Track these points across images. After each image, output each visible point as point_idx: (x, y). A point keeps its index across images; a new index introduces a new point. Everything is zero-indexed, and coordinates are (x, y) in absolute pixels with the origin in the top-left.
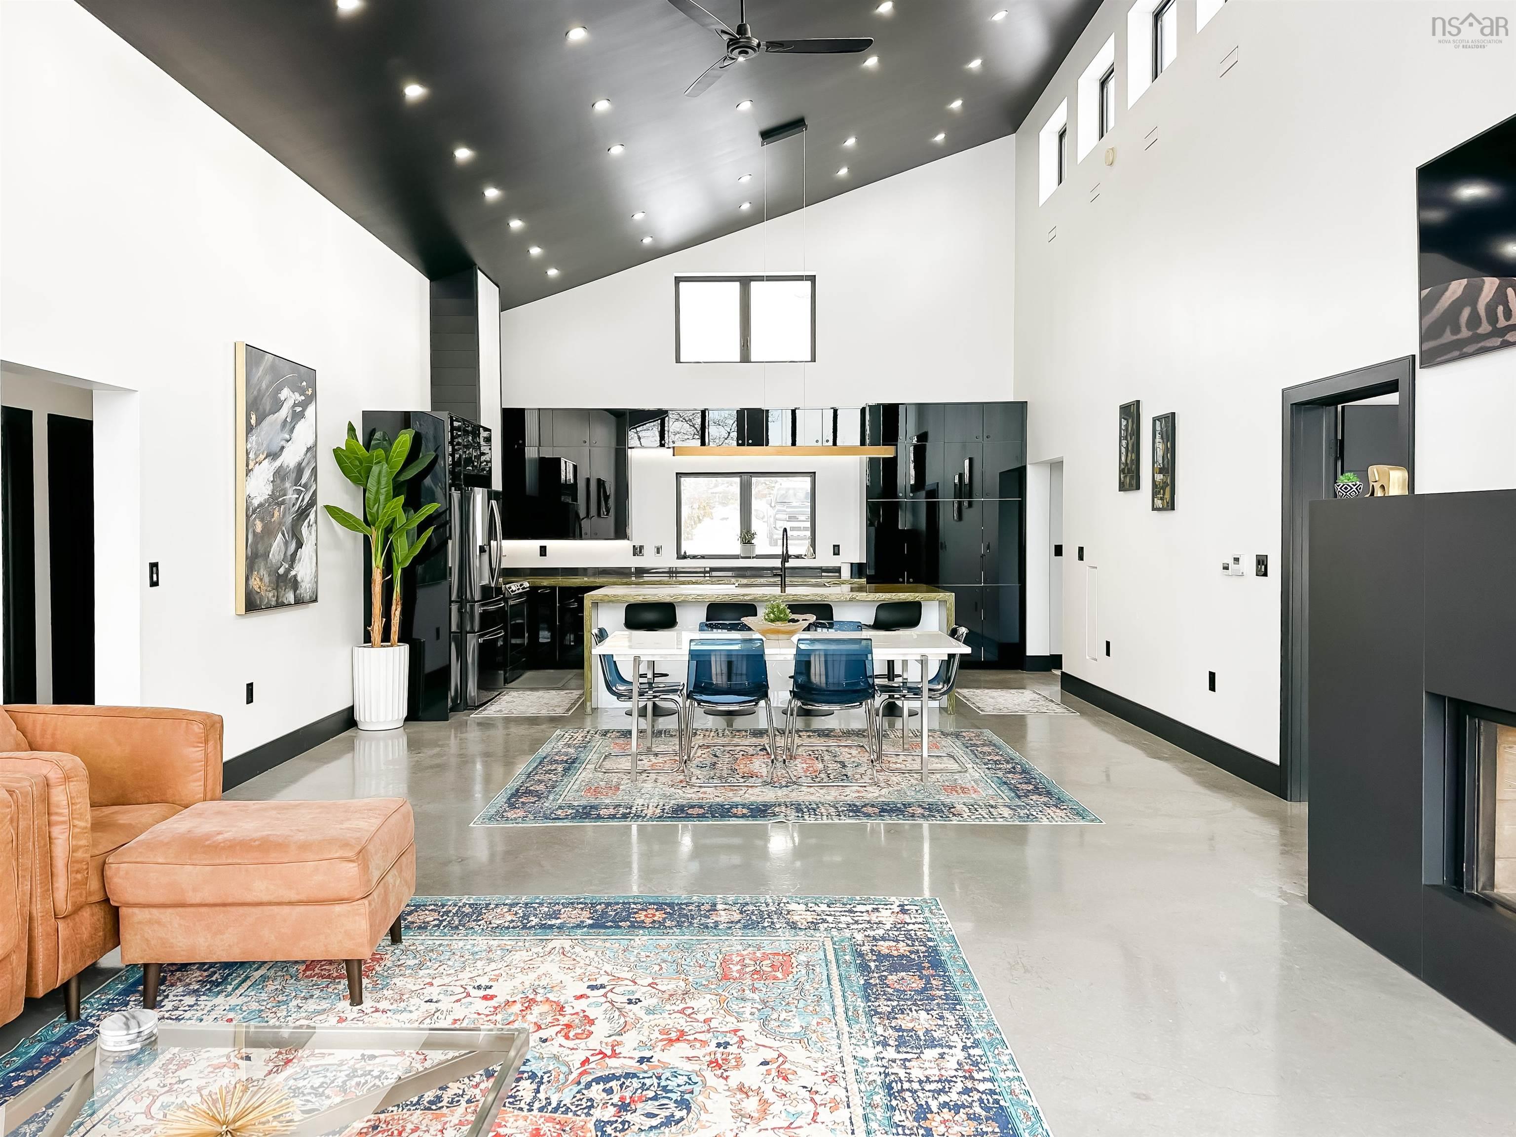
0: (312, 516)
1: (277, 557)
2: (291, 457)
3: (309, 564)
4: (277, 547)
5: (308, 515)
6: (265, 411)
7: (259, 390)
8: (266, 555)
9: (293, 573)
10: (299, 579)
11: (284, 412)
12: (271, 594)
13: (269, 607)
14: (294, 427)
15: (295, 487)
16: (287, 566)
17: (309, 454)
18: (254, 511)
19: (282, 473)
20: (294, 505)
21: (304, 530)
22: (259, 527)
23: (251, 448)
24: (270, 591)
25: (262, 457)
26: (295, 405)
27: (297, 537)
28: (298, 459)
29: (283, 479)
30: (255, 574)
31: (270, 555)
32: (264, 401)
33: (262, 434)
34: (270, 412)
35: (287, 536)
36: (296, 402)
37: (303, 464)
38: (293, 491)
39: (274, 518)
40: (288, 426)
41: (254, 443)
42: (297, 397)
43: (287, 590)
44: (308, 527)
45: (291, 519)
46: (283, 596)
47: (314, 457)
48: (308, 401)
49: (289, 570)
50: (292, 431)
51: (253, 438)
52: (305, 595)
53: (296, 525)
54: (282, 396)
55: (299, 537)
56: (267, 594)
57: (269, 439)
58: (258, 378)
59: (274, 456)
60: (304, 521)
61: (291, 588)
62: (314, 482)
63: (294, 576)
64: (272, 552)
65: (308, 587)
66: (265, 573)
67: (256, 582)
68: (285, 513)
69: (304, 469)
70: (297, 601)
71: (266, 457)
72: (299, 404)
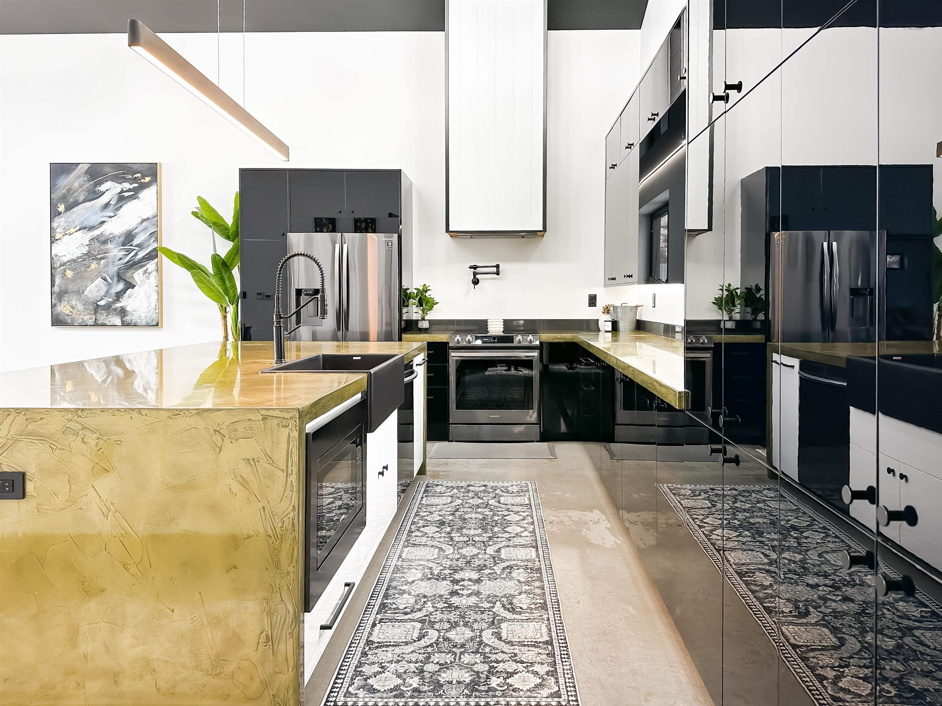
0: (148, 267)
1: (95, 294)
2: (116, 227)
3: (142, 300)
4: (95, 287)
5: (145, 265)
6: (76, 201)
7: (69, 190)
8: (79, 292)
9: (118, 305)
10: (129, 309)
11: (106, 199)
12: (89, 317)
13: (84, 325)
14: (121, 207)
15: (122, 247)
16: (110, 300)
17: (145, 224)
18: (62, 265)
19: (103, 239)
20: (121, 259)
21: (138, 276)
22: (69, 274)
23: (58, 226)
24: (85, 315)
25: (73, 230)
26: (122, 191)
27: (125, 280)
28: (131, 228)
29: (105, 242)
30: (64, 303)
31: (85, 292)
32: (76, 194)
33: (74, 216)
34: (84, 201)
35: (110, 280)
36: (124, 189)
37: (135, 231)
38: (120, 250)
39: (90, 269)
40: (111, 208)
41: (62, 223)
42: (126, 186)
43: (110, 316)
44: (144, 274)
45: (116, 269)
46: (104, 320)
47: (154, 225)
48: (143, 186)
49: (113, 303)
50: (118, 209)
51: (61, 220)
52: (138, 321)
53: (125, 273)
54: (103, 188)
55: (130, 280)
56: (81, 316)
57: (84, 217)
58: (69, 181)
59: (92, 228)
60: (137, 270)
61: (117, 314)
62: (154, 242)
63: (121, 307)
64: (88, 290)
65: (143, 315)
66: (78, 303)
67: (65, 308)
68: (107, 265)
69: (137, 234)
70: (125, 324)
71: (79, 230)
72: (129, 190)
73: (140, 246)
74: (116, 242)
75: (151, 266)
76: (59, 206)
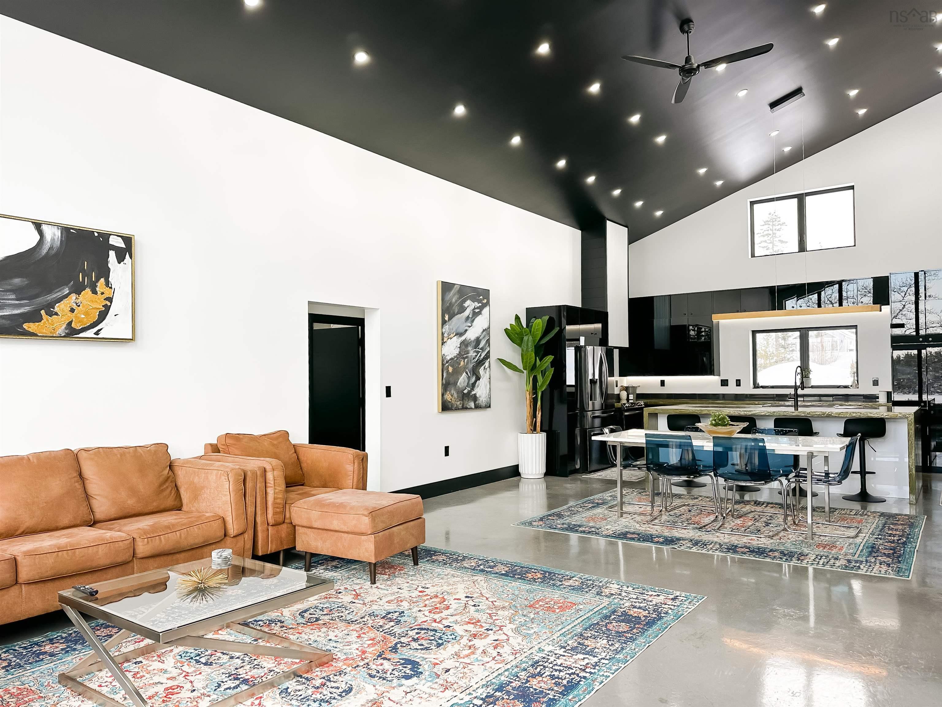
0: (487, 364)
1: (463, 385)
2: (472, 335)
3: (484, 389)
4: (462, 380)
5: (484, 363)
6: (454, 313)
7: (451, 303)
8: (455, 383)
9: (473, 393)
10: (478, 396)
11: (467, 313)
12: (458, 403)
13: (457, 409)
14: (474, 320)
15: (475, 350)
16: (469, 389)
17: (484, 333)
18: (447, 362)
19: (466, 343)
20: (474, 359)
21: (481, 371)
22: (451, 369)
23: (445, 331)
24: (458, 401)
25: (452, 335)
26: (475, 308)
27: (476, 375)
28: (477, 335)
29: (467, 346)
30: (447, 393)
31: (458, 384)
32: (453, 308)
33: (453, 324)
34: (457, 313)
35: (469, 374)
37: (480, 338)
39: (460, 366)
40: (469, 320)
42: (476, 304)
43: (469, 401)
44: (484, 370)
45: (472, 365)
46: (467, 404)
47: (488, 334)
48: (483, 306)
49: (471, 391)
51: (447, 327)
52: (482, 404)
53: (476, 368)
54: (466, 305)
57: (457, 326)
58: (450, 297)
59: (461, 334)
60: (481, 366)
61: (472, 400)
62: (488, 346)
65: (484, 400)
66: (455, 392)
67: (449, 397)
68: (467, 363)
70: (476, 407)
71: (455, 335)
72: (478, 308)
73: (482, 349)
74: (472, 345)
76: (446, 316)
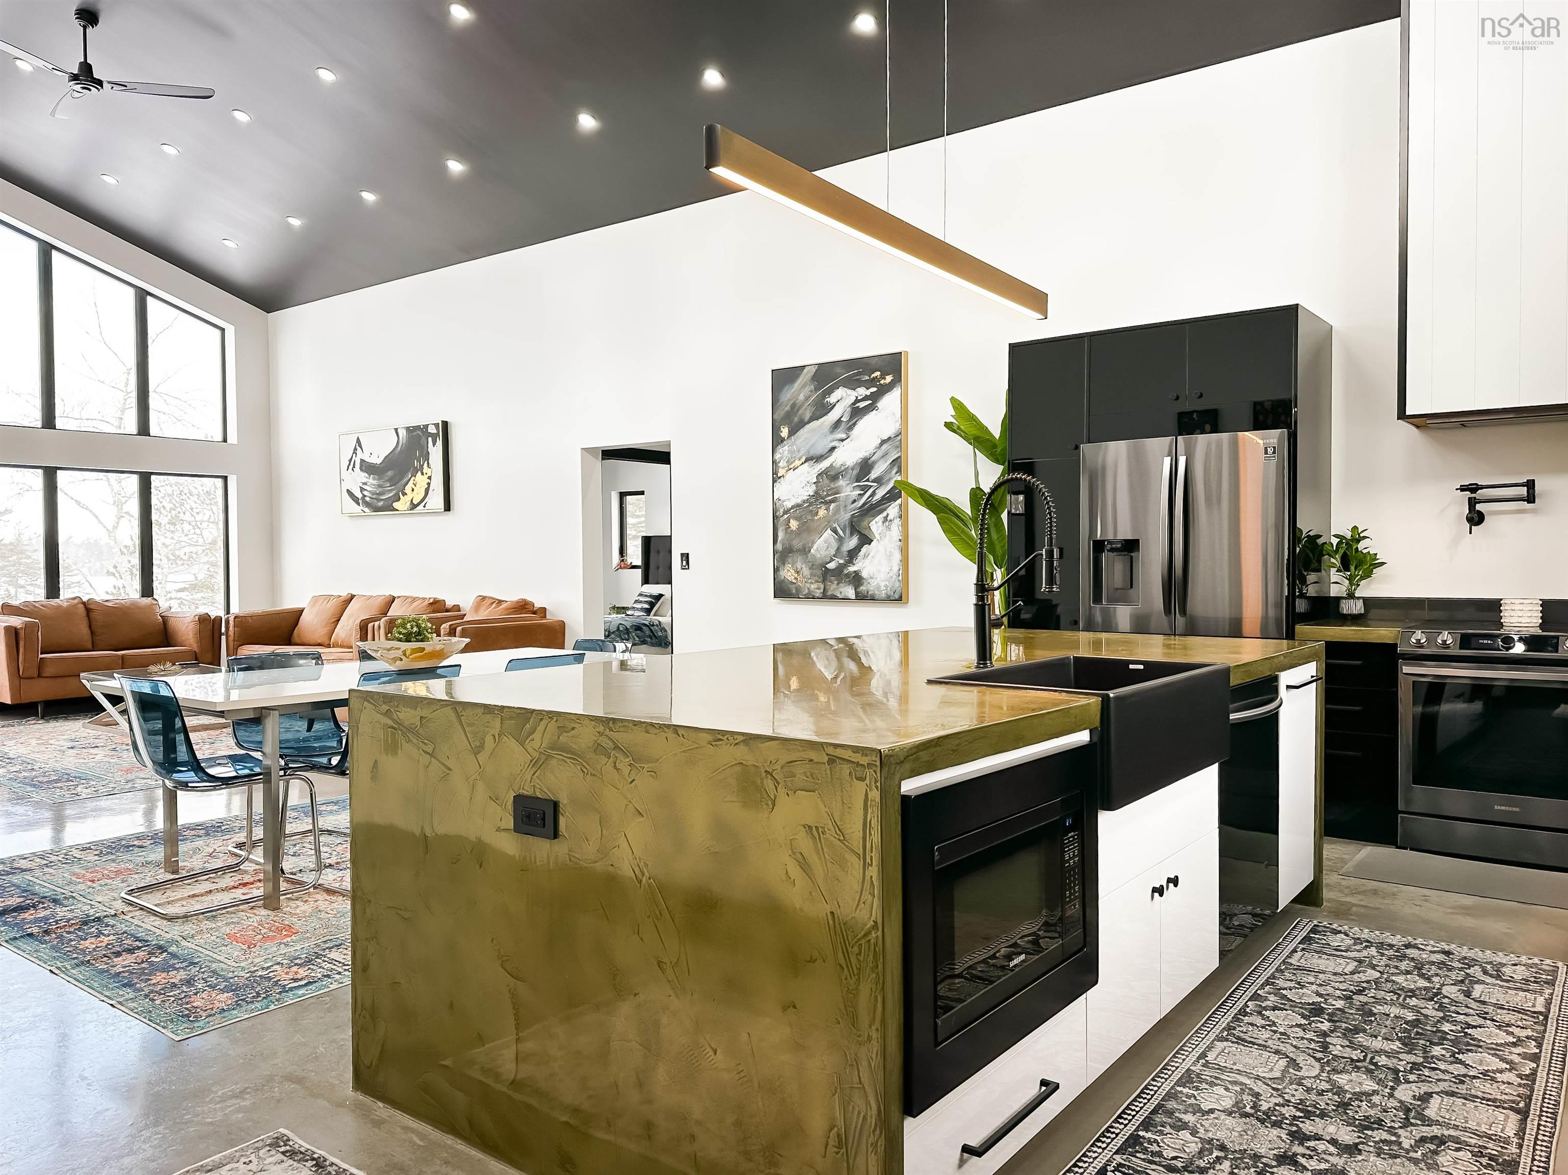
0: (889, 511)
1: (823, 553)
2: (848, 456)
3: (881, 561)
4: (824, 544)
5: (885, 509)
6: (803, 418)
7: (793, 406)
8: (805, 551)
9: (852, 569)
10: (864, 574)
11: (836, 414)
12: (816, 586)
13: (810, 597)
14: (854, 424)
15: (856, 484)
16: (842, 561)
17: (885, 447)
18: (785, 512)
19: (832, 473)
20: (854, 501)
21: (876, 525)
22: (794, 524)
23: (781, 458)
24: (811, 583)
25: (797, 463)
26: (857, 401)
27: (859, 533)
28: (867, 454)
29: (835, 478)
30: (788, 566)
31: (812, 551)
32: (801, 412)
33: (798, 442)
34: (812, 419)
35: (841, 533)
36: (859, 398)
37: (873, 459)
38: (854, 487)
39: (818, 517)
40: (843, 426)
41: (786, 453)
42: (862, 392)
43: (841, 585)
44: (883, 523)
45: (848, 515)
46: (834, 590)
47: (897, 447)
48: (884, 390)
49: (845, 566)
50: (850, 428)
51: (784, 449)
52: (876, 592)
53: (860, 521)
54: (832, 399)
55: (866, 532)
56: (808, 585)
57: (810, 444)
58: (793, 393)
59: (819, 458)
60: (875, 516)
61: (850, 583)
62: (896, 473)
63: (855, 571)
64: (815, 547)
65: (882, 584)
66: (803, 566)
67: (789, 574)
68: (837, 511)
69: (874, 463)
70: (862, 597)
71: (805, 462)
72: (866, 398)
73: (879, 481)
74: (848, 476)
75: (893, 510)
76: (782, 429)
